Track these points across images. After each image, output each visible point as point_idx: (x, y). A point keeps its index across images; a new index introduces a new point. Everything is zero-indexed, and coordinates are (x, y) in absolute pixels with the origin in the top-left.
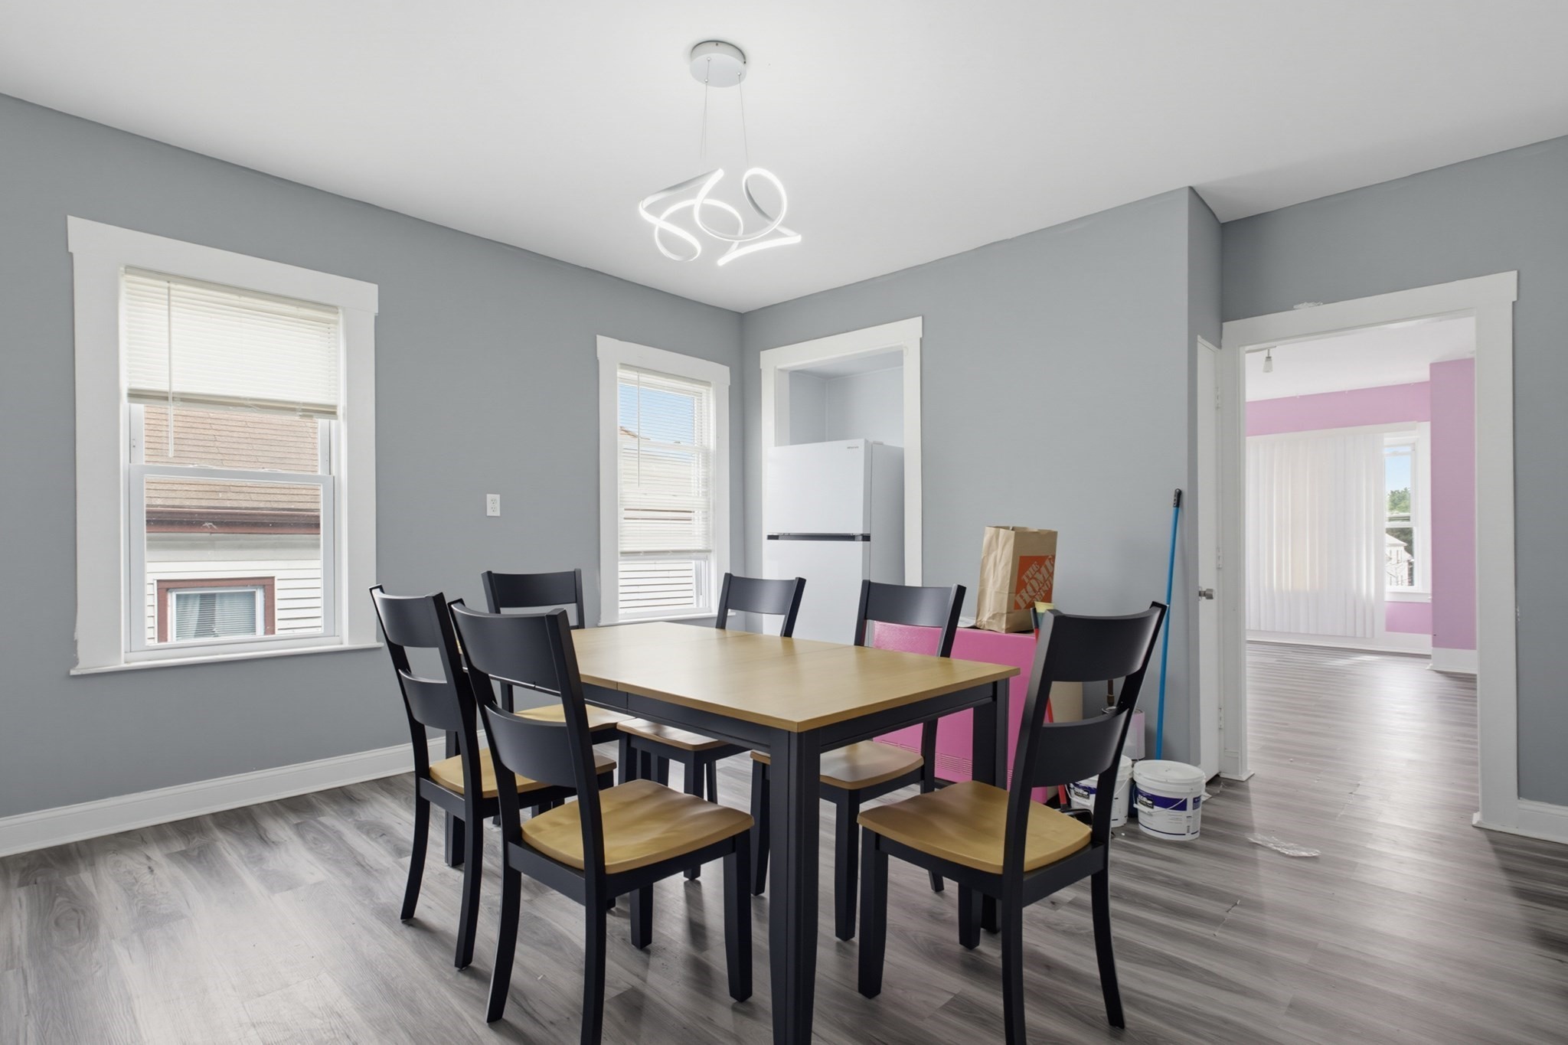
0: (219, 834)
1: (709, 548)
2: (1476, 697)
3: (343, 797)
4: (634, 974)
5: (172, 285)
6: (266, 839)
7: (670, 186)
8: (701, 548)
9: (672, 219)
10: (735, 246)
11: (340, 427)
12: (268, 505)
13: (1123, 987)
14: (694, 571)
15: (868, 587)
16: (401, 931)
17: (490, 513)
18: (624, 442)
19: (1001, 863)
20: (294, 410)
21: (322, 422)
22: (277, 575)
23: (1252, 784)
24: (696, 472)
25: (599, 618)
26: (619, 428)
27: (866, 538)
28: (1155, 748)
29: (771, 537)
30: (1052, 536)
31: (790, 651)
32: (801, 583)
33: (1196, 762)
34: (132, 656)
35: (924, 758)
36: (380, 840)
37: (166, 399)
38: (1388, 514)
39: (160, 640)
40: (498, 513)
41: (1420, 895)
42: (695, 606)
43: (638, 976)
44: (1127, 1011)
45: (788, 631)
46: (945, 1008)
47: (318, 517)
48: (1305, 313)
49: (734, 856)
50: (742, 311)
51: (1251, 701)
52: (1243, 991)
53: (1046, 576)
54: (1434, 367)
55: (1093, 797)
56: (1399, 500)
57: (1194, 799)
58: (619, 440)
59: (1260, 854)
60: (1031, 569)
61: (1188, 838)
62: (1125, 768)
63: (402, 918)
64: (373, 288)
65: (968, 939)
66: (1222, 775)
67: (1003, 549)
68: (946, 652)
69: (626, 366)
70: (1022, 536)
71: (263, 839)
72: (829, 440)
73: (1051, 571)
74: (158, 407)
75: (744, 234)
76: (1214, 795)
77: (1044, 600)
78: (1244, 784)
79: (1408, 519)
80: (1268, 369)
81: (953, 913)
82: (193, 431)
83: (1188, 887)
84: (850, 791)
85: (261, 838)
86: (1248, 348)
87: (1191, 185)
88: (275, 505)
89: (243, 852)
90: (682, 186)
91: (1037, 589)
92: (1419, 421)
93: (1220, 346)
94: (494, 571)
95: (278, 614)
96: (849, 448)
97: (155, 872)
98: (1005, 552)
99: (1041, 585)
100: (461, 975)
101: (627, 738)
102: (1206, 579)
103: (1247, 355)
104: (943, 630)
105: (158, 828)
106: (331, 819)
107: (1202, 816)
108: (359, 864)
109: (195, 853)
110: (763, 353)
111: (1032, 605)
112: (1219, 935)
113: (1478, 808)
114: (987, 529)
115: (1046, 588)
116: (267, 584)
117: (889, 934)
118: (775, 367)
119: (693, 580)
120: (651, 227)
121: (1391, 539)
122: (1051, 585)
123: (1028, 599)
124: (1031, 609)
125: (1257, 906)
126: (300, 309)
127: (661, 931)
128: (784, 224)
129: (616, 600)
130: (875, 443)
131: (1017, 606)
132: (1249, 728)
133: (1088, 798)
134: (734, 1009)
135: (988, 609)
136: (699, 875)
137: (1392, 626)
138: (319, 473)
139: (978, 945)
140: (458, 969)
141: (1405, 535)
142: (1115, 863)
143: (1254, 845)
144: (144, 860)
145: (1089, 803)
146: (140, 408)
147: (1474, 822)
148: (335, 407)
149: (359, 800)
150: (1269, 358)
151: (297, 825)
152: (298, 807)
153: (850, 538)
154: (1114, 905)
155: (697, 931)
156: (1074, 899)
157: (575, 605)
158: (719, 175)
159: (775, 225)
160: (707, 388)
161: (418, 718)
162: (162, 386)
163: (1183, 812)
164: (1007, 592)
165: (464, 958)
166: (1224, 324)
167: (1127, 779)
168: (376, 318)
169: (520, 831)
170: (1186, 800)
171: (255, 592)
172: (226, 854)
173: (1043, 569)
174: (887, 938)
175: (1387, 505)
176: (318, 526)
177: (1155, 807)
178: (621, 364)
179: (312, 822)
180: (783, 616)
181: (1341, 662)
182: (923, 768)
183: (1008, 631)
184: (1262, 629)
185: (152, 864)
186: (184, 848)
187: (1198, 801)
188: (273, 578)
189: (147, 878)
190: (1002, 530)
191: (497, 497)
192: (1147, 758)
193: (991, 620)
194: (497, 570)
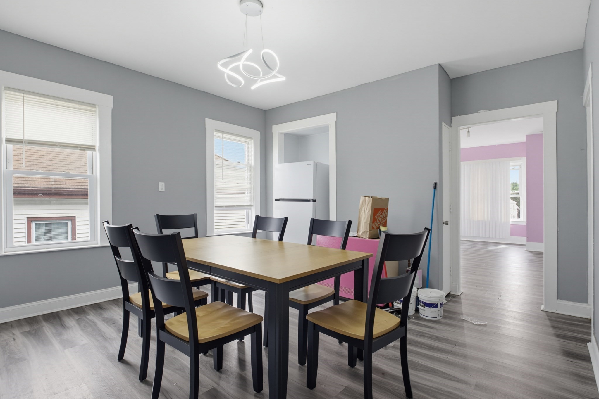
0: (44, 324)
1: (252, 205)
2: (543, 260)
3: (98, 307)
4: (214, 382)
5: (25, 95)
6: (64, 326)
7: (231, 56)
8: (248, 205)
9: (231, 70)
10: (259, 81)
11: (97, 155)
12: (73, 187)
13: (413, 381)
14: (246, 213)
15: (314, 222)
16: (118, 365)
17: (160, 190)
18: (217, 161)
19: (364, 335)
20: (77, 147)
21: (89, 153)
22: (77, 215)
23: (462, 296)
24: (246, 174)
25: (206, 233)
26: (214, 155)
27: (314, 201)
28: (426, 284)
29: (276, 200)
30: (387, 200)
31: (282, 247)
32: (286, 219)
33: (441, 289)
34: (7, 250)
35: (335, 290)
36: (112, 326)
37: (22, 142)
38: (511, 192)
39: (28, 243)
40: (163, 190)
41: (523, 338)
42: (246, 228)
43: (216, 383)
44: (414, 391)
45: (281, 239)
46: (342, 393)
47: (88, 191)
48: (482, 114)
49: (255, 333)
50: (265, 109)
51: (462, 263)
52: (459, 381)
53: (385, 216)
54: (528, 137)
55: (402, 303)
56: (515, 186)
57: (441, 303)
58: (214, 161)
59: (465, 324)
60: (378, 213)
61: (438, 318)
62: (415, 292)
63: (118, 360)
64: (111, 98)
65: (352, 363)
66: (451, 293)
67: (368, 205)
68: (344, 247)
69: (217, 131)
70: (375, 200)
71: (63, 326)
72: (300, 161)
73: (386, 215)
74: (18, 146)
75: (262, 76)
76: (448, 301)
77: (383, 226)
78: (459, 296)
79: (518, 194)
80: (468, 136)
81: (346, 352)
82: (42, 156)
83: (437, 339)
84: (304, 305)
85: (62, 325)
86: (461, 127)
87: (440, 63)
88: (76, 187)
89: (54, 331)
90: (236, 56)
91: (381, 221)
92: (522, 157)
93: (451, 126)
94: (160, 214)
95: (77, 232)
96: (307, 164)
97: (15, 340)
98: (368, 206)
99: (383, 220)
100: (141, 384)
101: (215, 284)
102: (446, 217)
103: (461, 130)
104: (343, 238)
105: (19, 321)
106: (92, 317)
107: (444, 310)
108: (102, 336)
109: (34, 332)
110: (273, 126)
111: (379, 228)
112: (450, 358)
113: (543, 303)
114: (362, 197)
115: (384, 221)
116: (72, 219)
117: (319, 362)
118: (278, 132)
119: (245, 217)
120: (224, 73)
121: (512, 201)
122: (387, 219)
123: (377, 226)
124: (379, 229)
125: (463, 345)
126: (80, 106)
127: (227, 363)
128: (279, 72)
129: (213, 226)
130: (318, 163)
131: (373, 228)
132: (461, 274)
133: (400, 304)
134: (255, 396)
135: (361, 230)
136: (244, 339)
137: (512, 234)
138: (88, 174)
139: (356, 365)
140: (140, 381)
141: (517, 200)
142: (410, 330)
143: (463, 320)
144: (11, 335)
145: (400, 306)
146: (10, 146)
147: (542, 309)
148: (95, 146)
149: (104, 309)
150: (469, 132)
151: (78, 319)
152: (79, 311)
153: (308, 200)
154: (409, 347)
155: (241, 362)
156: (394, 345)
157: (194, 228)
158: (250, 51)
159: (274, 73)
160: (251, 140)
161: (123, 277)
162: (20, 137)
163: (437, 309)
164: (369, 223)
165: (143, 376)
166: (452, 118)
167: (415, 296)
168: (112, 110)
169: (164, 325)
170: (437, 304)
171: (67, 222)
172: (46, 332)
173: (383, 213)
174: (318, 363)
175: (511, 188)
176: (87, 195)
177: (426, 307)
178: (215, 130)
179: (84, 318)
180: (279, 233)
181: (494, 248)
182: (334, 294)
183: (369, 238)
184: (466, 235)
185: (15, 337)
186: (29, 330)
187: (442, 304)
188: (75, 216)
189: (12, 343)
190: (367, 198)
191: (163, 184)
192: (422, 288)
193: (363, 234)
194: (161, 214)
